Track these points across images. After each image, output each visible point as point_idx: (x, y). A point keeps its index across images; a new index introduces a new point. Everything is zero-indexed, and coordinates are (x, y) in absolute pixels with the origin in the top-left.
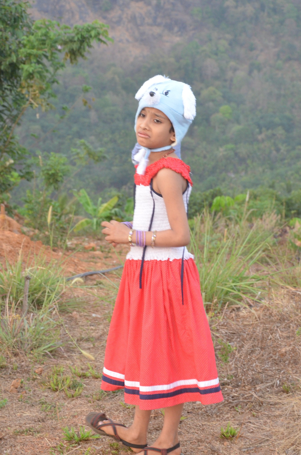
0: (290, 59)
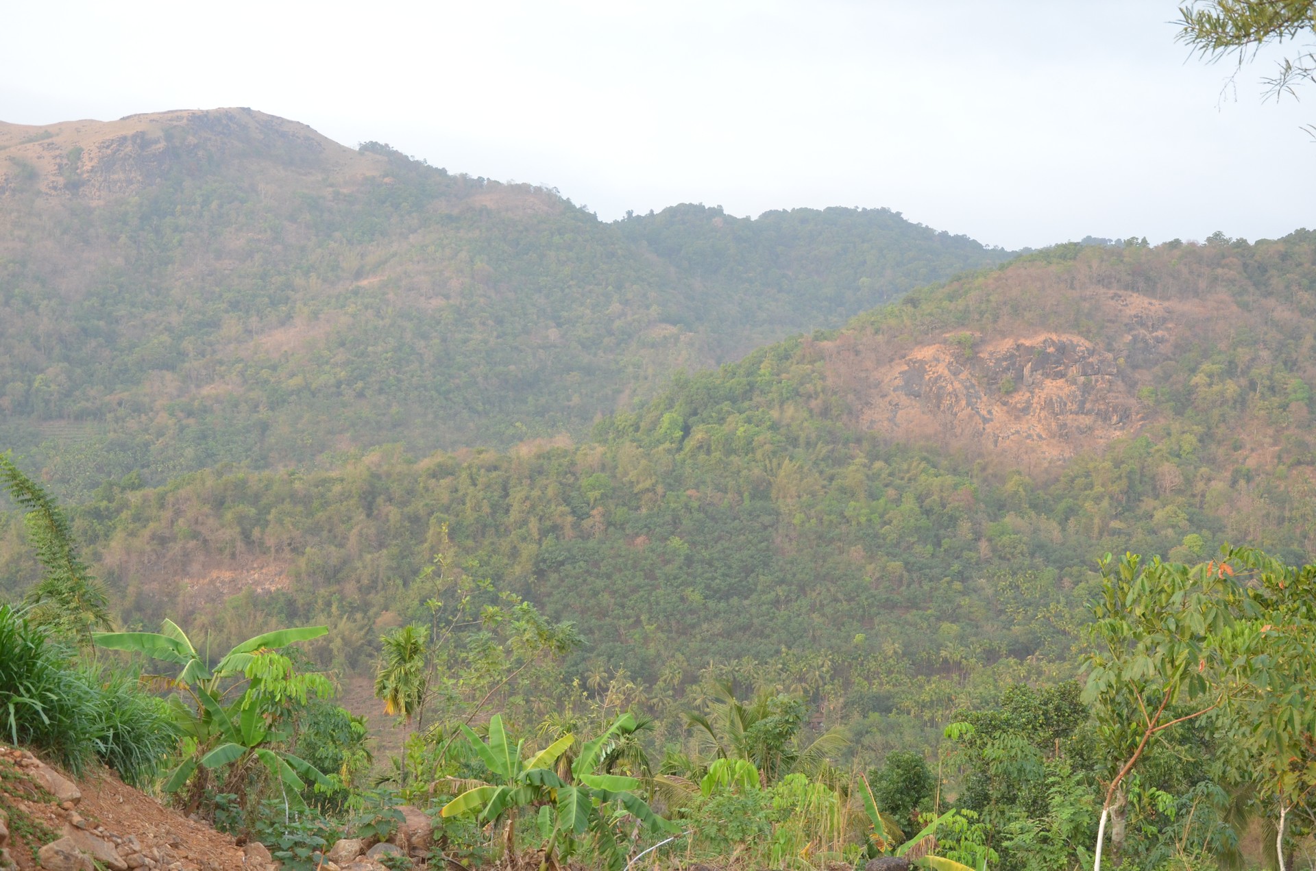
0: (1299, 463)
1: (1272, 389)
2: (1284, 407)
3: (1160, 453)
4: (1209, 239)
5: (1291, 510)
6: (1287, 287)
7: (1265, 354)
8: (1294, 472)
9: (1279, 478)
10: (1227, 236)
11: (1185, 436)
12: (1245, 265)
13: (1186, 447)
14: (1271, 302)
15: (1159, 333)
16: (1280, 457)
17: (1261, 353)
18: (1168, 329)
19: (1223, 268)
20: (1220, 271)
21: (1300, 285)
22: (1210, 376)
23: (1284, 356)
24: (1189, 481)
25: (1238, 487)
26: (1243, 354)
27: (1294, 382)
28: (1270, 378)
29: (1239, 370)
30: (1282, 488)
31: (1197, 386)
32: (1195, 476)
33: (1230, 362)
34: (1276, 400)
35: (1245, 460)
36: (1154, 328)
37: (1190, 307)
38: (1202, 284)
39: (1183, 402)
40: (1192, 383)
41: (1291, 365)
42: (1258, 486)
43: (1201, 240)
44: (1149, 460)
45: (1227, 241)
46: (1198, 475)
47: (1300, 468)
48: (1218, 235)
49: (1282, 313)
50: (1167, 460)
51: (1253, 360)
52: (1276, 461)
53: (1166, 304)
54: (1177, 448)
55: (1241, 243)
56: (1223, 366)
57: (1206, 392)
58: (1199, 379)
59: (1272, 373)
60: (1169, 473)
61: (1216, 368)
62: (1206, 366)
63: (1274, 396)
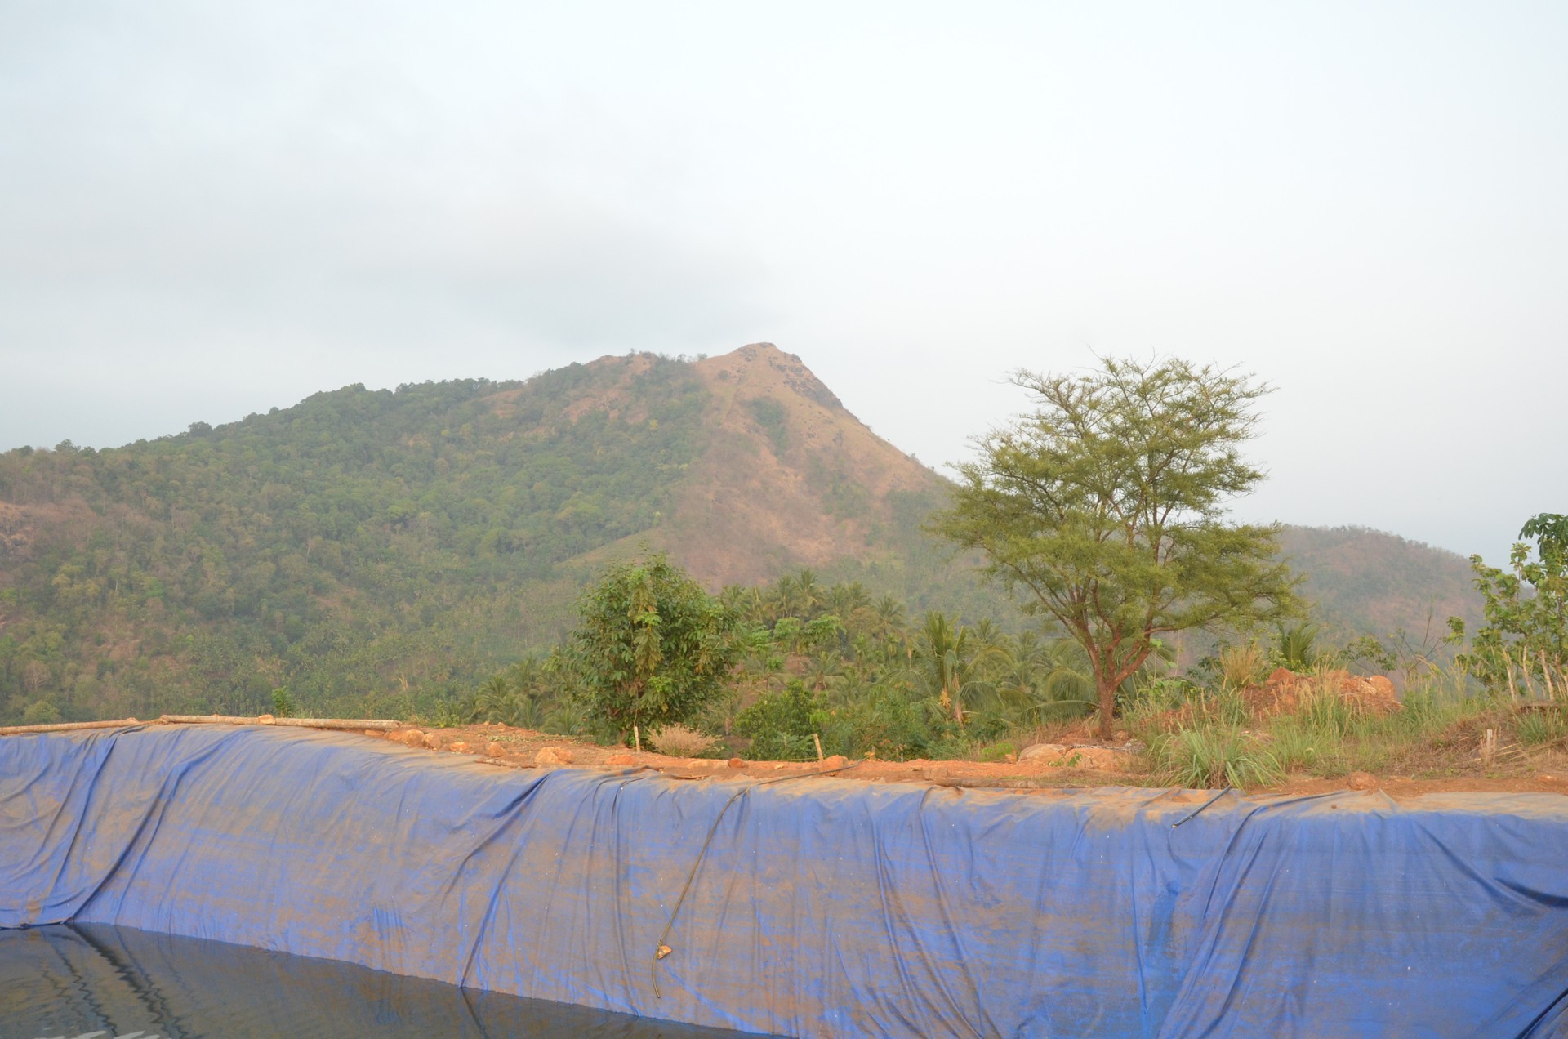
1: (130, 587)
2: (142, 603)
3: (27, 652)
4: (58, 447)
5: (156, 696)
6: (137, 493)
7: (121, 555)
8: (155, 661)
9: (141, 668)
10: (76, 445)
11: (49, 634)
12: (96, 473)
13: (52, 644)
14: (123, 507)
15: (17, 536)
16: (141, 649)
17: (117, 554)
18: (27, 533)
19: (75, 474)
20: (73, 477)
21: (147, 491)
22: (71, 576)
23: (138, 556)
24: (57, 677)
25: (105, 679)
26: (101, 555)
27: (149, 580)
28: (127, 577)
29: (98, 570)
30: (145, 678)
31: (58, 585)
32: (62, 671)
33: (89, 563)
34: (134, 596)
35: (108, 653)
36: (12, 531)
37: (46, 511)
38: (57, 489)
39: (46, 600)
40: (54, 583)
41: (145, 564)
42: (123, 676)
43: (52, 448)
44: (16, 658)
45: (76, 449)
46: (66, 670)
47: (160, 658)
48: (66, 444)
49: (135, 517)
50: (34, 657)
51: (110, 560)
52: (137, 652)
53: (23, 508)
54: (43, 645)
55: (89, 451)
56: (82, 567)
57: (68, 591)
58: (60, 579)
59: (129, 571)
60: (37, 669)
61: (76, 568)
62: (65, 567)
63: (132, 593)
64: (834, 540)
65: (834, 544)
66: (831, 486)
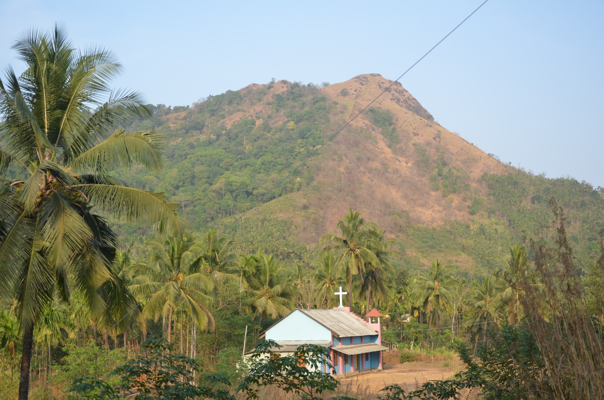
64: (444, 209)
65: (444, 212)
66: (436, 170)
